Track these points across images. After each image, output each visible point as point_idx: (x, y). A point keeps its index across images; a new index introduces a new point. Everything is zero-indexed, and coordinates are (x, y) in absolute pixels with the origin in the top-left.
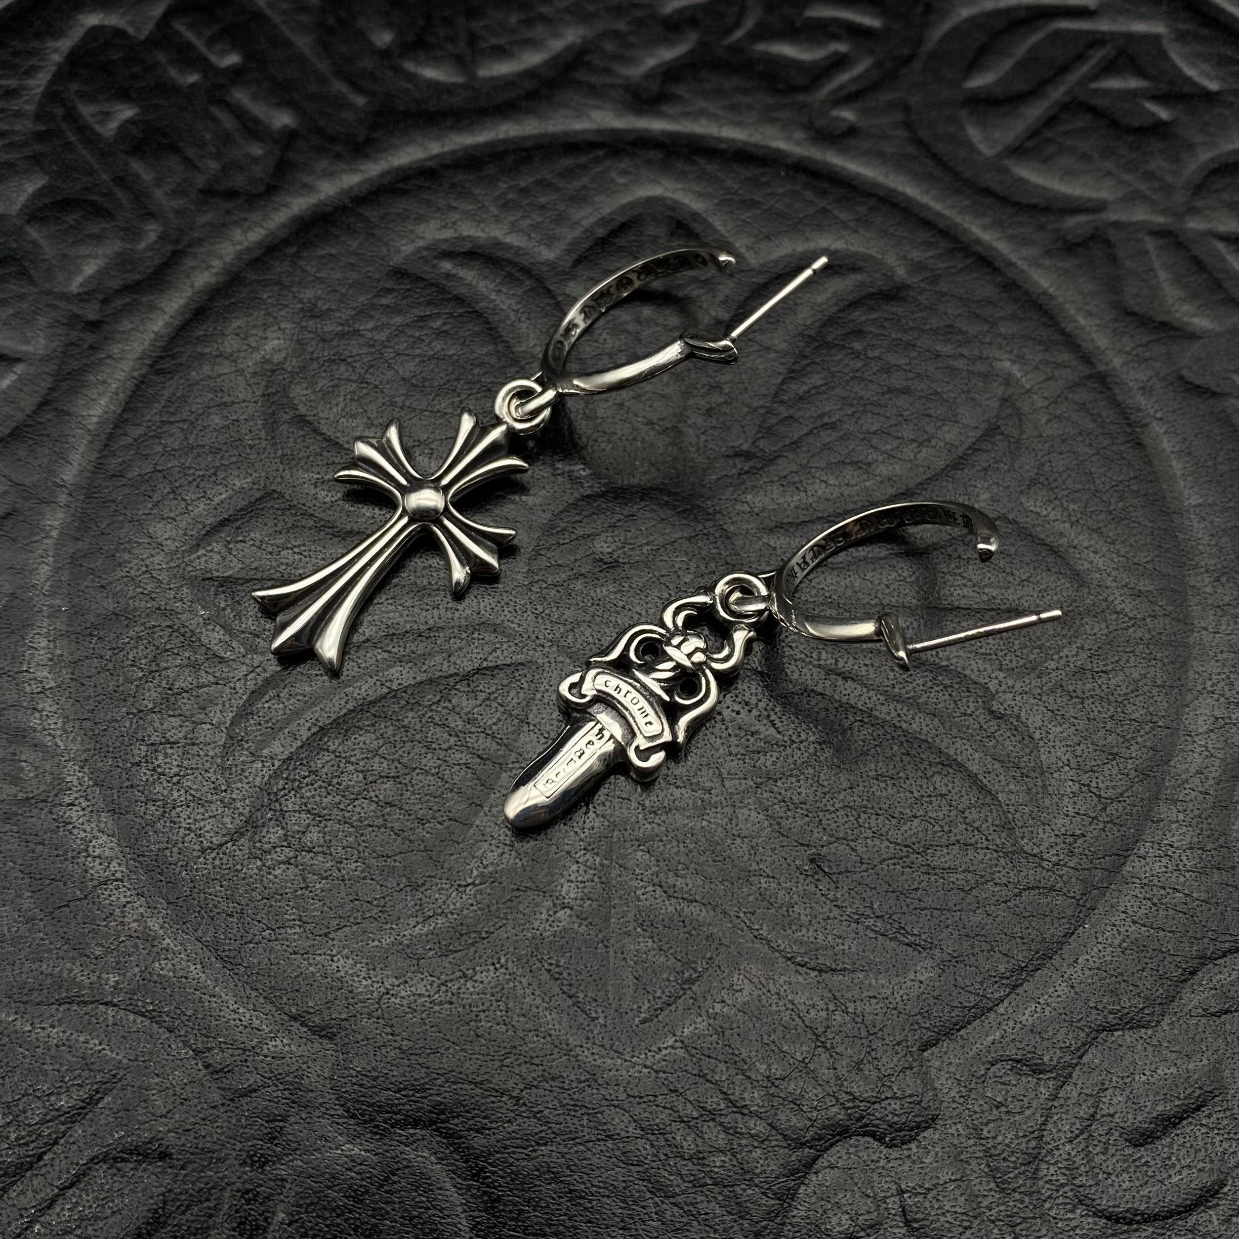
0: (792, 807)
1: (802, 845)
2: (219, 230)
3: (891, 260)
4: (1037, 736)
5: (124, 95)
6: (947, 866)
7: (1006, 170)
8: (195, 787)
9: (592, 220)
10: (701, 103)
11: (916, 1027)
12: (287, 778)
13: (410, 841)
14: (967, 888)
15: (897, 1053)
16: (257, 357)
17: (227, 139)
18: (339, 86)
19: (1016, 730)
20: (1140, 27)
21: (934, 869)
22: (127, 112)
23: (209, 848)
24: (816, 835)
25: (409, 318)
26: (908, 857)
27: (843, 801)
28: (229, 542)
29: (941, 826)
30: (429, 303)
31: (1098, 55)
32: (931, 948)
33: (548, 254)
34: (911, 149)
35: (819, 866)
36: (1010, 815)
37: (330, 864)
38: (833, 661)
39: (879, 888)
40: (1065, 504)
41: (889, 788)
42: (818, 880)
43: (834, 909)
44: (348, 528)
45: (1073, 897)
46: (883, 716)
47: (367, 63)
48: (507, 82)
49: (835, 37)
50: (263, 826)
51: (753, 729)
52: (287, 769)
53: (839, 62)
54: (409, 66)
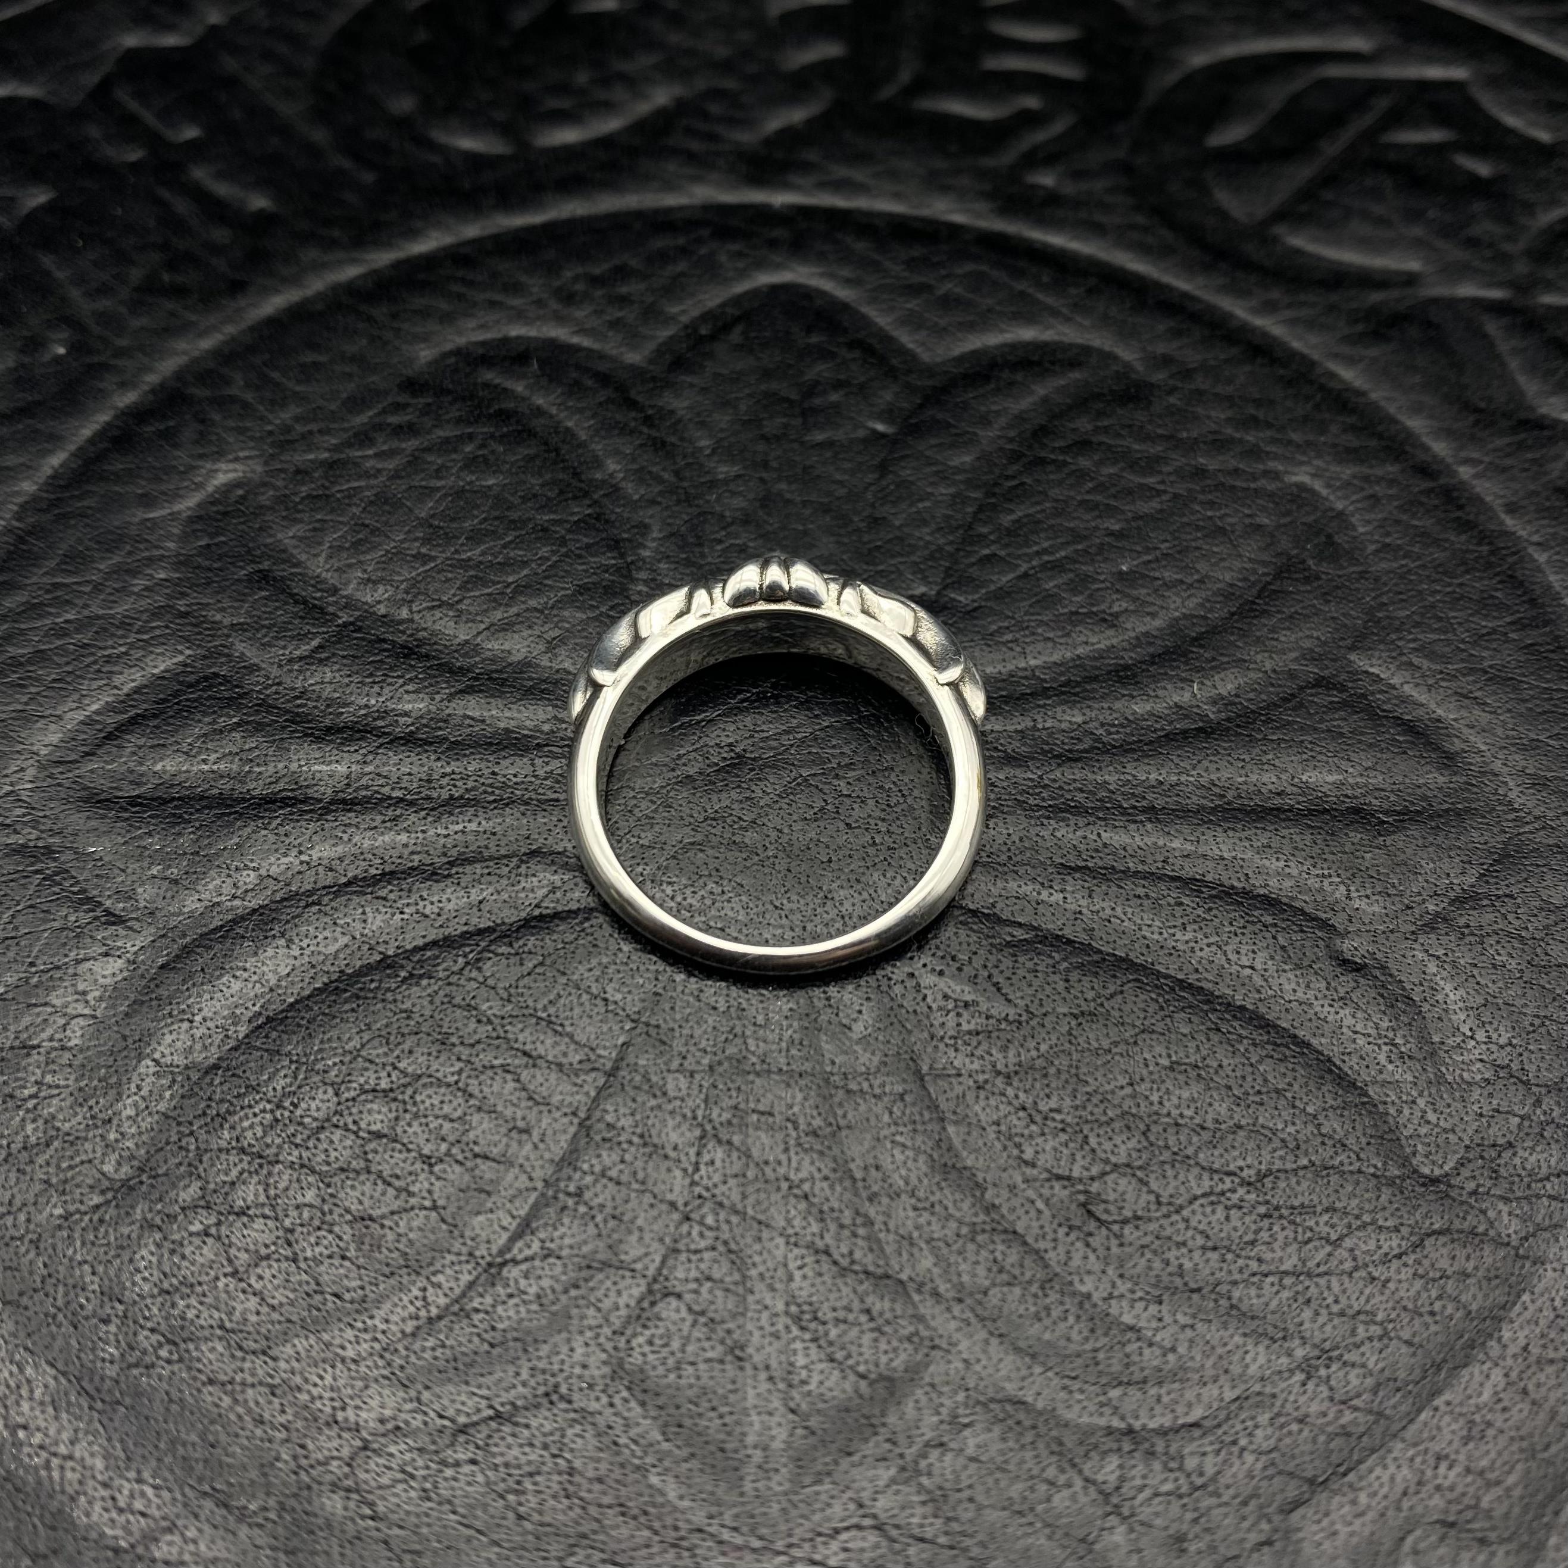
0: (1038, 1118)
1: (1059, 1177)
2: (160, 337)
3: (1125, 353)
4: (1417, 995)
5: (36, 176)
6: (1297, 1202)
7: (1275, 239)
8: (61, 1115)
9: (694, 314)
10: (842, 171)
11: (1272, 1471)
12: (209, 1098)
13: (409, 1194)
14: (1334, 1237)
15: (1244, 1518)
16: (201, 495)
17: (180, 227)
18: (340, 161)
19: (1384, 987)
20: (1435, 72)
21: (1277, 1208)
22: (37, 198)
23: (77, 1212)
24: (1080, 1162)
25: (430, 440)
26: (1233, 1191)
27: (1120, 1105)
28: (141, 748)
29: (1283, 1141)
30: (459, 421)
31: (1382, 104)
32: (1285, 1339)
33: (634, 357)
34: (1139, 218)
35: (1089, 1212)
36: (1391, 1120)
37: (275, 1234)
38: (1086, 893)
39: (1190, 1243)
40: (1416, 661)
41: (1193, 1083)
42: (1090, 1234)
43: (1119, 1282)
44: (328, 722)
45: (1508, 1244)
46: (1171, 972)
47: (379, 134)
48: (574, 152)
49: (1022, 90)
50: (167, 1175)
51: (966, 998)
52: (211, 1084)
53: (1028, 121)
54: (438, 135)
